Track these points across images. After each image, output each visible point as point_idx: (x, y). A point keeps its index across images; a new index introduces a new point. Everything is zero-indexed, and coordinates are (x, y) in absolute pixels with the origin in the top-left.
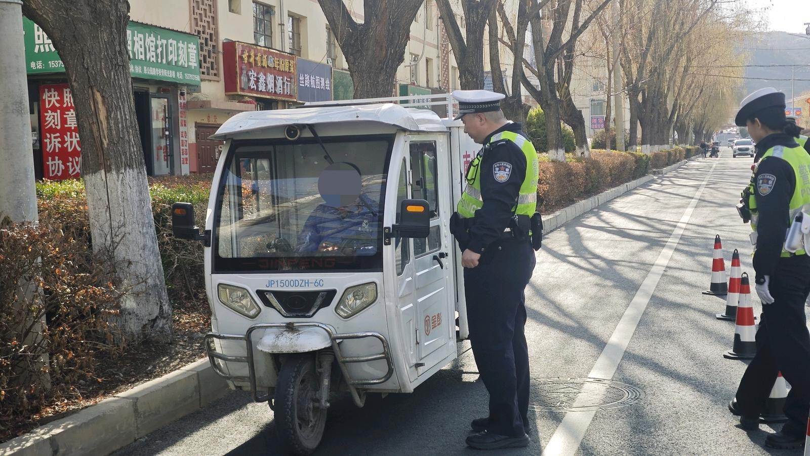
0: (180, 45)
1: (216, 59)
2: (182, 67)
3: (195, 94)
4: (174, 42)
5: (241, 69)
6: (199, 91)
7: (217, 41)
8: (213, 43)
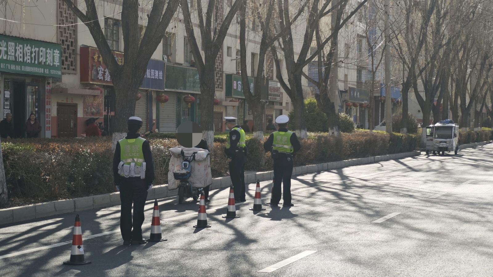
0: (48, 51)
1: (75, 59)
2: (49, 65)
3: (58, 83)
4: (44, 49)
5: (93, 66)
6: (61, 81)
7: (76, 46)
8: (73, 48)
